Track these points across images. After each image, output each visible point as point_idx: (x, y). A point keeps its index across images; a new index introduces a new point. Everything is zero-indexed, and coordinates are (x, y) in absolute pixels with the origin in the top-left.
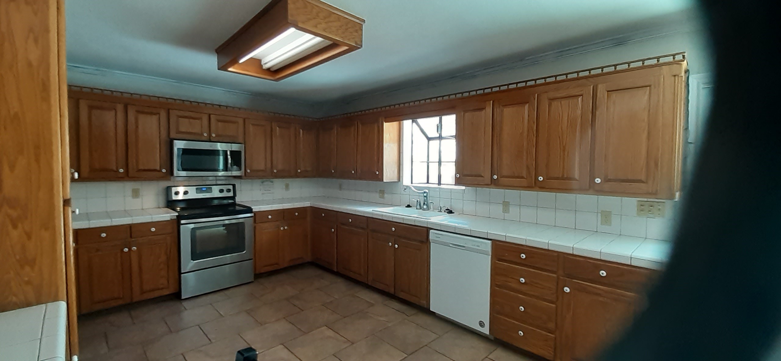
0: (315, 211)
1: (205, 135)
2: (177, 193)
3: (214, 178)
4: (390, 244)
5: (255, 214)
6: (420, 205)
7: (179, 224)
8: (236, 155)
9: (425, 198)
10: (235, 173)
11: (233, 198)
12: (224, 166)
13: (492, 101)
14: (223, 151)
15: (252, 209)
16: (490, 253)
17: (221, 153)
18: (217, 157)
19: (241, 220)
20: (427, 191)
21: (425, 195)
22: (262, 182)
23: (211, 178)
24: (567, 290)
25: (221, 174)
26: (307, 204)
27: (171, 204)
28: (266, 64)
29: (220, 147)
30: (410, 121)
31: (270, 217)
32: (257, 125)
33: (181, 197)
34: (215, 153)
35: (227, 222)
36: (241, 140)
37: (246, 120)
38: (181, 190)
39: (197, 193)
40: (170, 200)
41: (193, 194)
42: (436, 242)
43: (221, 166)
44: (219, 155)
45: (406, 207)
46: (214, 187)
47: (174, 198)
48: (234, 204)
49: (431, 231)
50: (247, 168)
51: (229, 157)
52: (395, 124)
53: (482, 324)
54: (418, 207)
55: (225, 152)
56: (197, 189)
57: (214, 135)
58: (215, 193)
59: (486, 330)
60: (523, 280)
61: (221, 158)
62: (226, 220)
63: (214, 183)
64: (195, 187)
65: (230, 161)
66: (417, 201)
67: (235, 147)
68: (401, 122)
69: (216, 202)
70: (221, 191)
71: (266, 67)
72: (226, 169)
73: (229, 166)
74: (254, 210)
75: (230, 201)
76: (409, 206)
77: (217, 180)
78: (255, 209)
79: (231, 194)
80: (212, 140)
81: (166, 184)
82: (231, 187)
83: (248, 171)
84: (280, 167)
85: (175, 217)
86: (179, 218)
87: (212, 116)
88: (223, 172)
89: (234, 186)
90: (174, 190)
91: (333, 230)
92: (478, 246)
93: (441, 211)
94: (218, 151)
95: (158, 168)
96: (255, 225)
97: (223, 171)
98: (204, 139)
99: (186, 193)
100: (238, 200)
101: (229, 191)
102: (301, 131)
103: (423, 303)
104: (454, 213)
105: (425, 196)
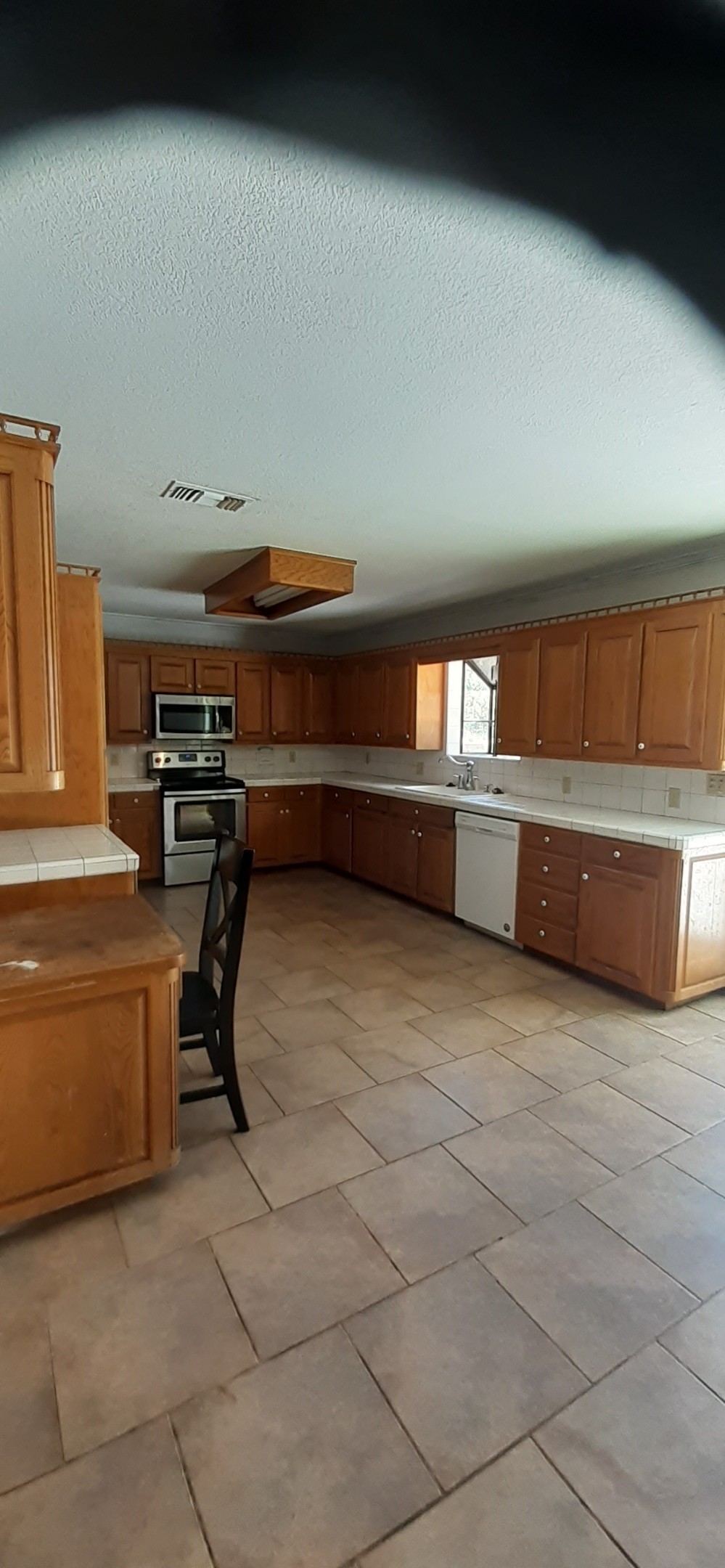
0: (327, 790)
1: (190, 686)
2: (158, 760)
3: (199, 742)
4: (413, 832)
5: (247, 790)
6: (463, 783)
7: (163, 796)
8: (225, 711)
9: (469, 773)
10: (226, 736)
11: (222, 769)
12: (210, 727)
13: (539, 640)
14: (210, 706)
15: (244, 784)
16: (517, 838)
17: (207, 709)
18: (201, 714)
19: (232, 797)
20: (472, 763)
21: (469, 768)
22: (259, 749)
23: (193, 742)
24: (586, 876)
25: (206, 736)
26: (317, 781)
27: (150, 773)
28: (258, 601)
29: (206, 701)
30: (460, 662)
31: (266, 795)
32: (253, 671)
33: (161, 765)
34: (199, 709)
35: (214, 798)
36: (233, 693)
37: (238, 664)
38: (162, 756)
39: (180, 761)
40: (151, 768)
41: (176, 763)
42: (463, 827)
43: (207, 727)
44: (204, 712)
45: (447, 786)
46: (199, 755)
47: (156, 766)
48: (224, 777)
49: (457, 813)
50: (238, 730)
51: (217, 714)
52: (436, 667)
53: (507, 928)
54: (461, 786)
55: (213, 708)
56: (180, 756)
57: (199, 686)
58: (200, 762)
59: (511, 935)
60: (546, 869)
61: (207, 716)
62: (213, 795)
63: (199, 748)
64: (178, 753)
65: (218, 720)
66: (460, 777)
67: (226, 701)
68: (446, 663)
69: (199, 775)
70: (208, 759)
71: (259, 604)
72: (213, 730)
73: (217, 726)
74: (246, 785)
75: (219, 774)
76: (451, 785)
77: (202, 745)
78: (248, 783)
79: (219, 764)
80: (198, 692)
81: (148, 748)
82: (219, 755)
83: (241, 733)
84: (282, 729)
85: (158, 788)
86: (163, 789)
87: (197, 661)
88: (209, 735)
89: (223, 753)
90: (155, 756)
91: (347, 816)
92: (505, 830)
93: (488, 791)
94: (204, 706)
95: (139, 728)
96: (248, 804)
97: (209, 732)
98: (188, 691)
99: (167, 760)
100: (228, 772)
101: (216, 759)
102: (311, 675)
103: (448, 908)
104: (502, 793)
105: (468, 771)
